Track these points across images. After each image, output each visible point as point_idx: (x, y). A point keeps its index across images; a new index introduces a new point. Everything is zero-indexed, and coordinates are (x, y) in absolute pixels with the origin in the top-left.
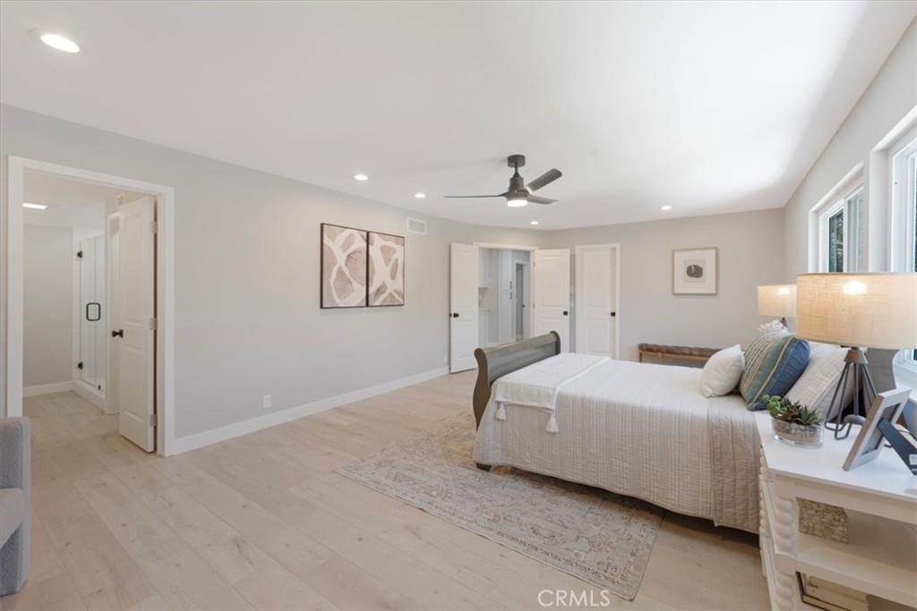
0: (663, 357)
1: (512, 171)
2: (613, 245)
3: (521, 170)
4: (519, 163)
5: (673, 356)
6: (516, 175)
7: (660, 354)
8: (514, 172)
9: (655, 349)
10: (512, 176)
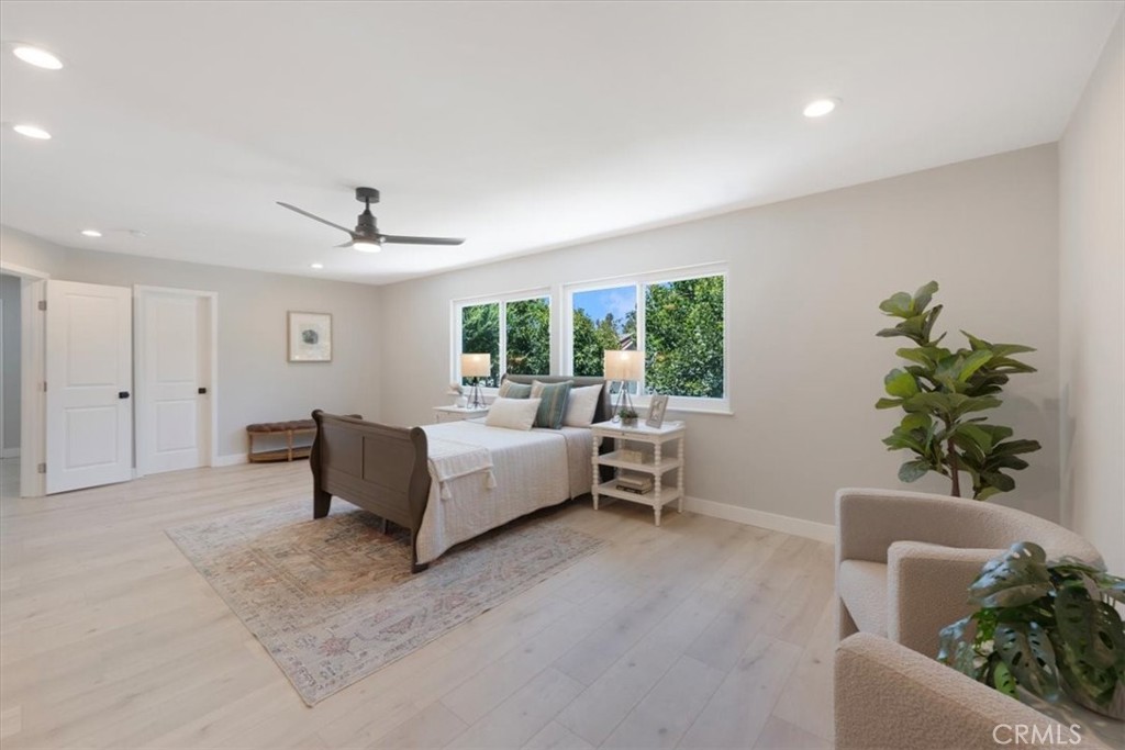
0: (293, 434)
1: (362, 207)
2: (207, 294)
3: (373, 208)
4: (370, 199)
5: (308, 431)
6: (367, 212)
7: (290, 432)
8: (364, 208)
9: (283, 427)
10: (361, 212)
